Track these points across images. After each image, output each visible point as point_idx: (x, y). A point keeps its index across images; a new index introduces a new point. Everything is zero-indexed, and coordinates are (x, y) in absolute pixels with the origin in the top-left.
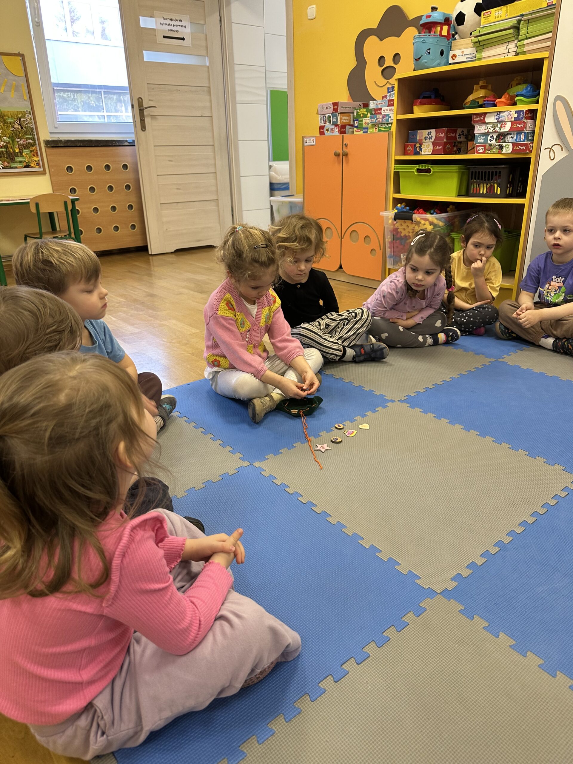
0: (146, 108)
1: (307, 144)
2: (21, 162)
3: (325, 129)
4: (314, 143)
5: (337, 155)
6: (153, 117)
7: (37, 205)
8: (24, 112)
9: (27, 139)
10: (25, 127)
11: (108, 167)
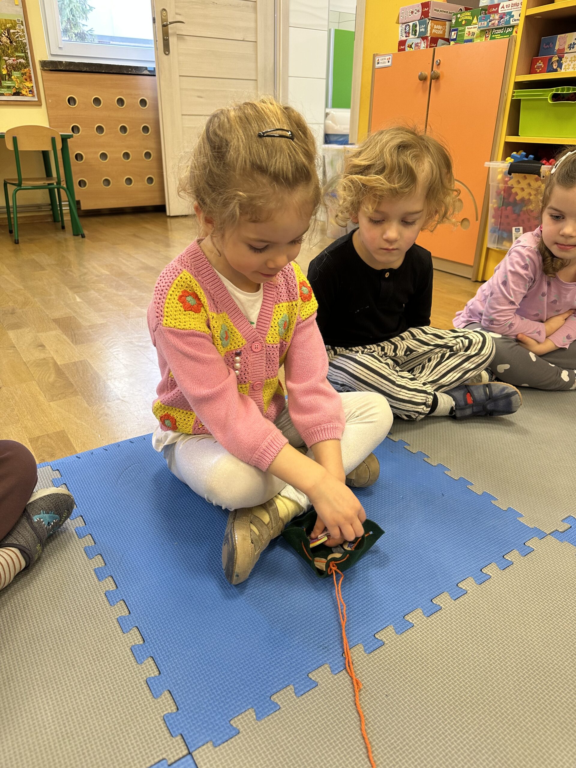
0: (171, 23)
1: (380, 65)
2: (9, 87)
3: (407, 45)
4: (390, 63)
5: (423, 79)
6: (180, 37)
7: (15, 139)
8: (14, 21)
9: (18, 57)
10: (16, 42)
11: (121, 101)
